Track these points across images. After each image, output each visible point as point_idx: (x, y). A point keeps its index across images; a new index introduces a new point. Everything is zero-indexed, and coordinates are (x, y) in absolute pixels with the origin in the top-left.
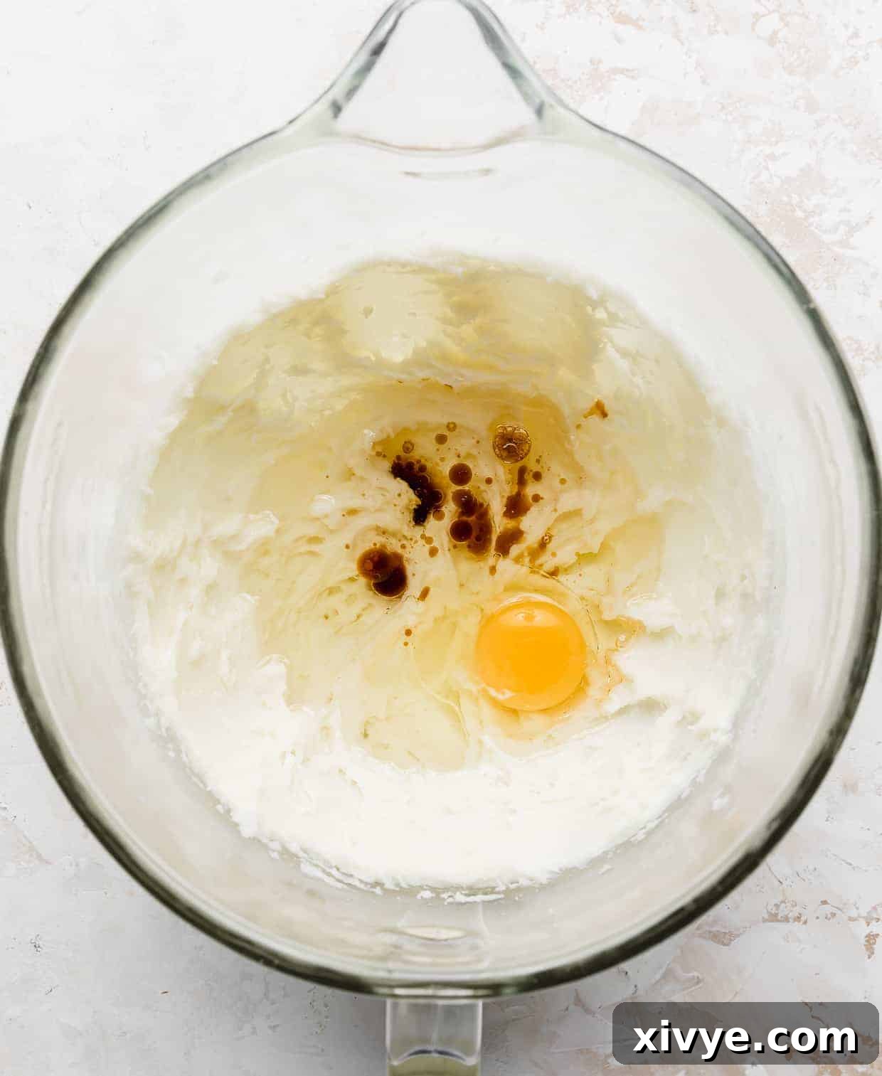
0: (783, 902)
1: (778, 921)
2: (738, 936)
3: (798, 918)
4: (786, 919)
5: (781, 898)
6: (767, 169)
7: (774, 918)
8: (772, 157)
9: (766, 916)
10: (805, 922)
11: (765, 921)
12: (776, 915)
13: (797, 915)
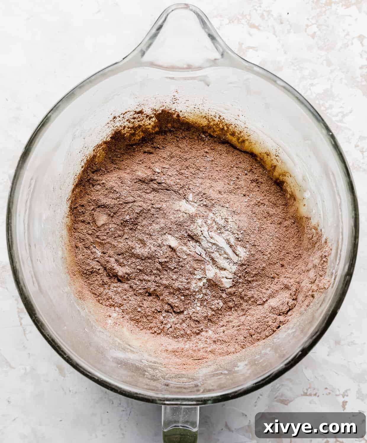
0: (309, 388)
1: (307, 395)
2: (291, 401)
3: (315, 395)
4: (310, 395)
5: (309, 386)
6: (310, 89)
7: (305, 394)
8: (312, 85)
9: (302, 393)
10: (318, 396)
11: (302, 395)
12: (307, 393)
13: (315, 393)
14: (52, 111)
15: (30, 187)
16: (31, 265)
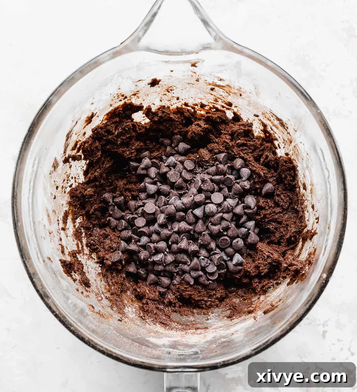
14: (53, 95)
15: (33, 167)
16: (36, 243)
